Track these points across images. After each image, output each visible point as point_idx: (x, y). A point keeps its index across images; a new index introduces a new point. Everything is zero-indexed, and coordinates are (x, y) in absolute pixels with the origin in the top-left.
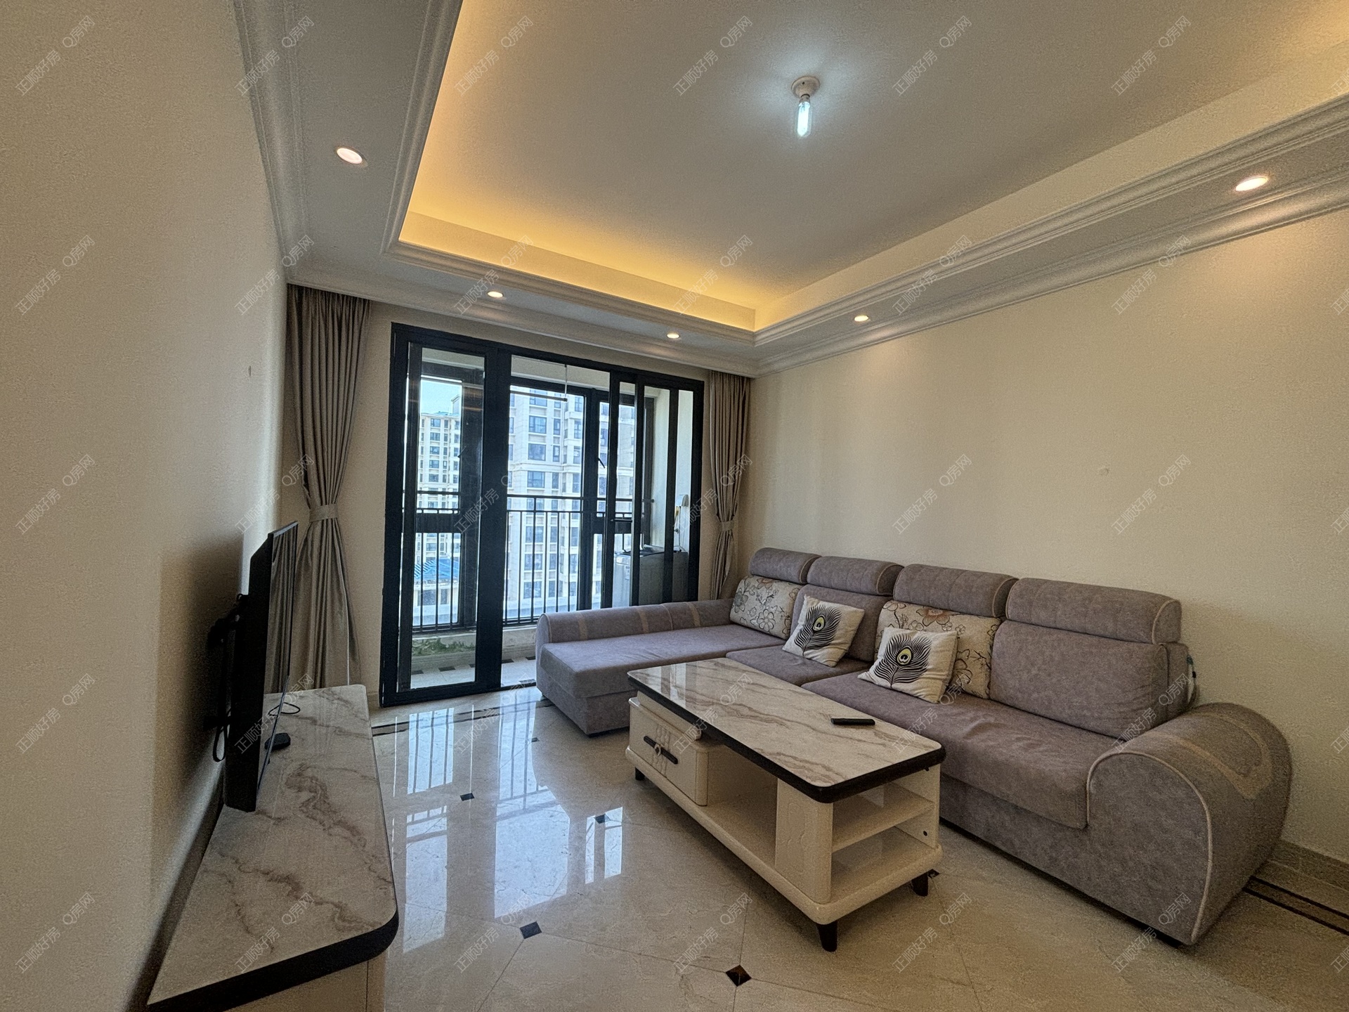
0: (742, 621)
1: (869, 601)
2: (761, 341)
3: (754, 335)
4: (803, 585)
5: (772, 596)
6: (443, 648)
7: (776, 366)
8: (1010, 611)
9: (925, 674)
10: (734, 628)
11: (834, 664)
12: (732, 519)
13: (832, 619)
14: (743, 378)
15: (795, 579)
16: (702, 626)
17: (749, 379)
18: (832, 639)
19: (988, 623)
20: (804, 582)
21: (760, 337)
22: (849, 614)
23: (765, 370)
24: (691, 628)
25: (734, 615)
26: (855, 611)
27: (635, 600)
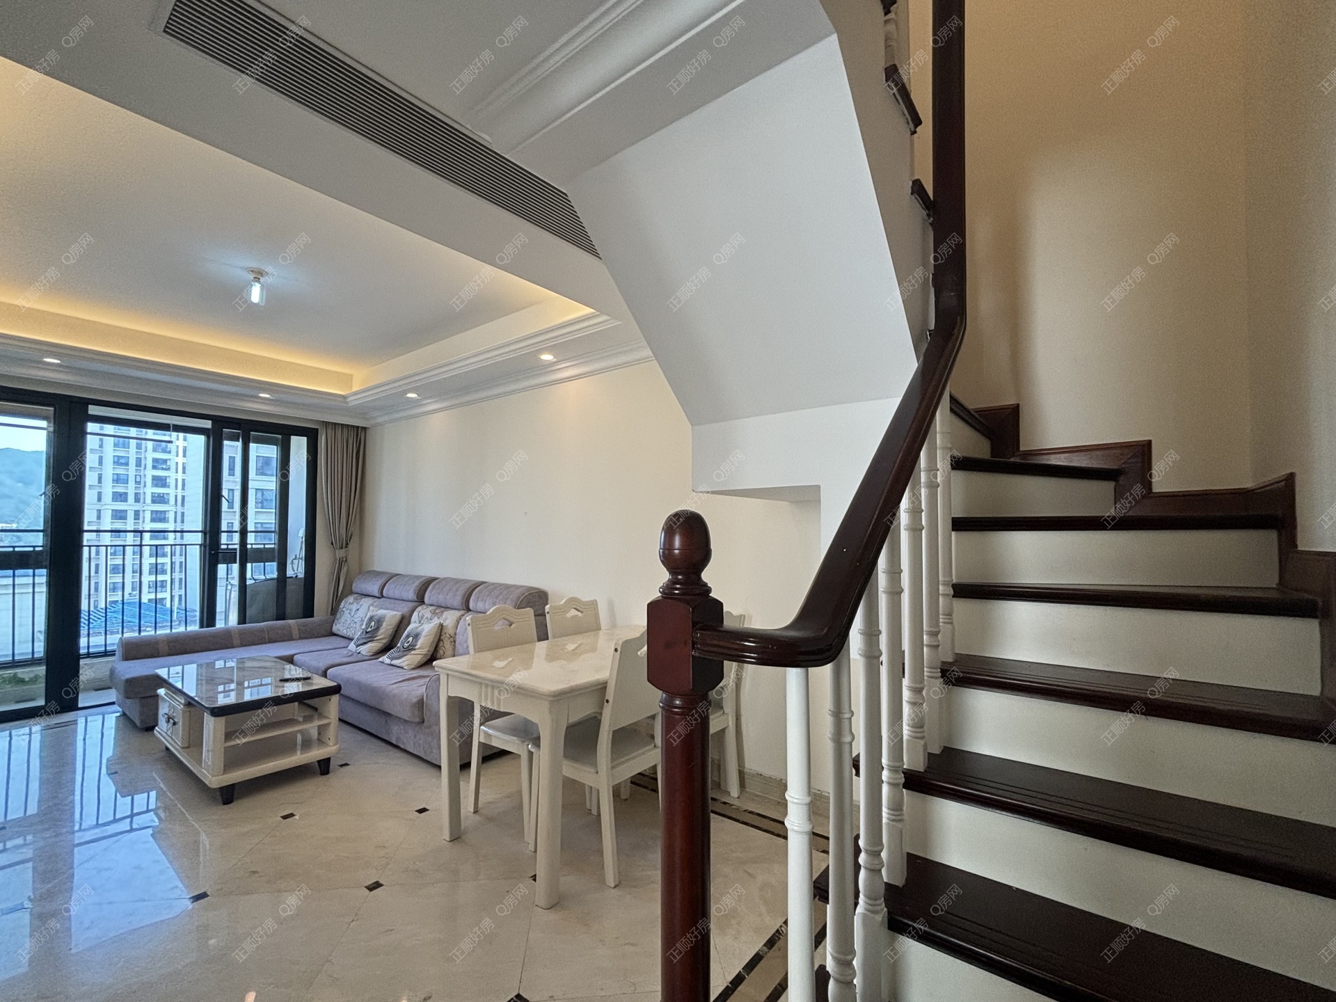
0: (338, 633)
1: (411, 605)
2: (353, 402)
3: (344, 397)
4: (379, 598)
5: (358, 610)
6: (22, 681)
7: (380, 420)
8: (471, 605)
9: (413, 652)
10: (334, 638)
11: (371, 654)
12: (346, 547)
13: (379, 622)
14: (358, 427)
15: (377, 595)
16: (301, 638)
17: (365, 429)
18: (375, 637)
19: (457, 614)
20: (383, 596)
21: (349, 399)
22: (391, 616)
23: (373, 422)
24: (289, 640)
25: (335, 629)
26: (396, 614)
27: (242, 619)
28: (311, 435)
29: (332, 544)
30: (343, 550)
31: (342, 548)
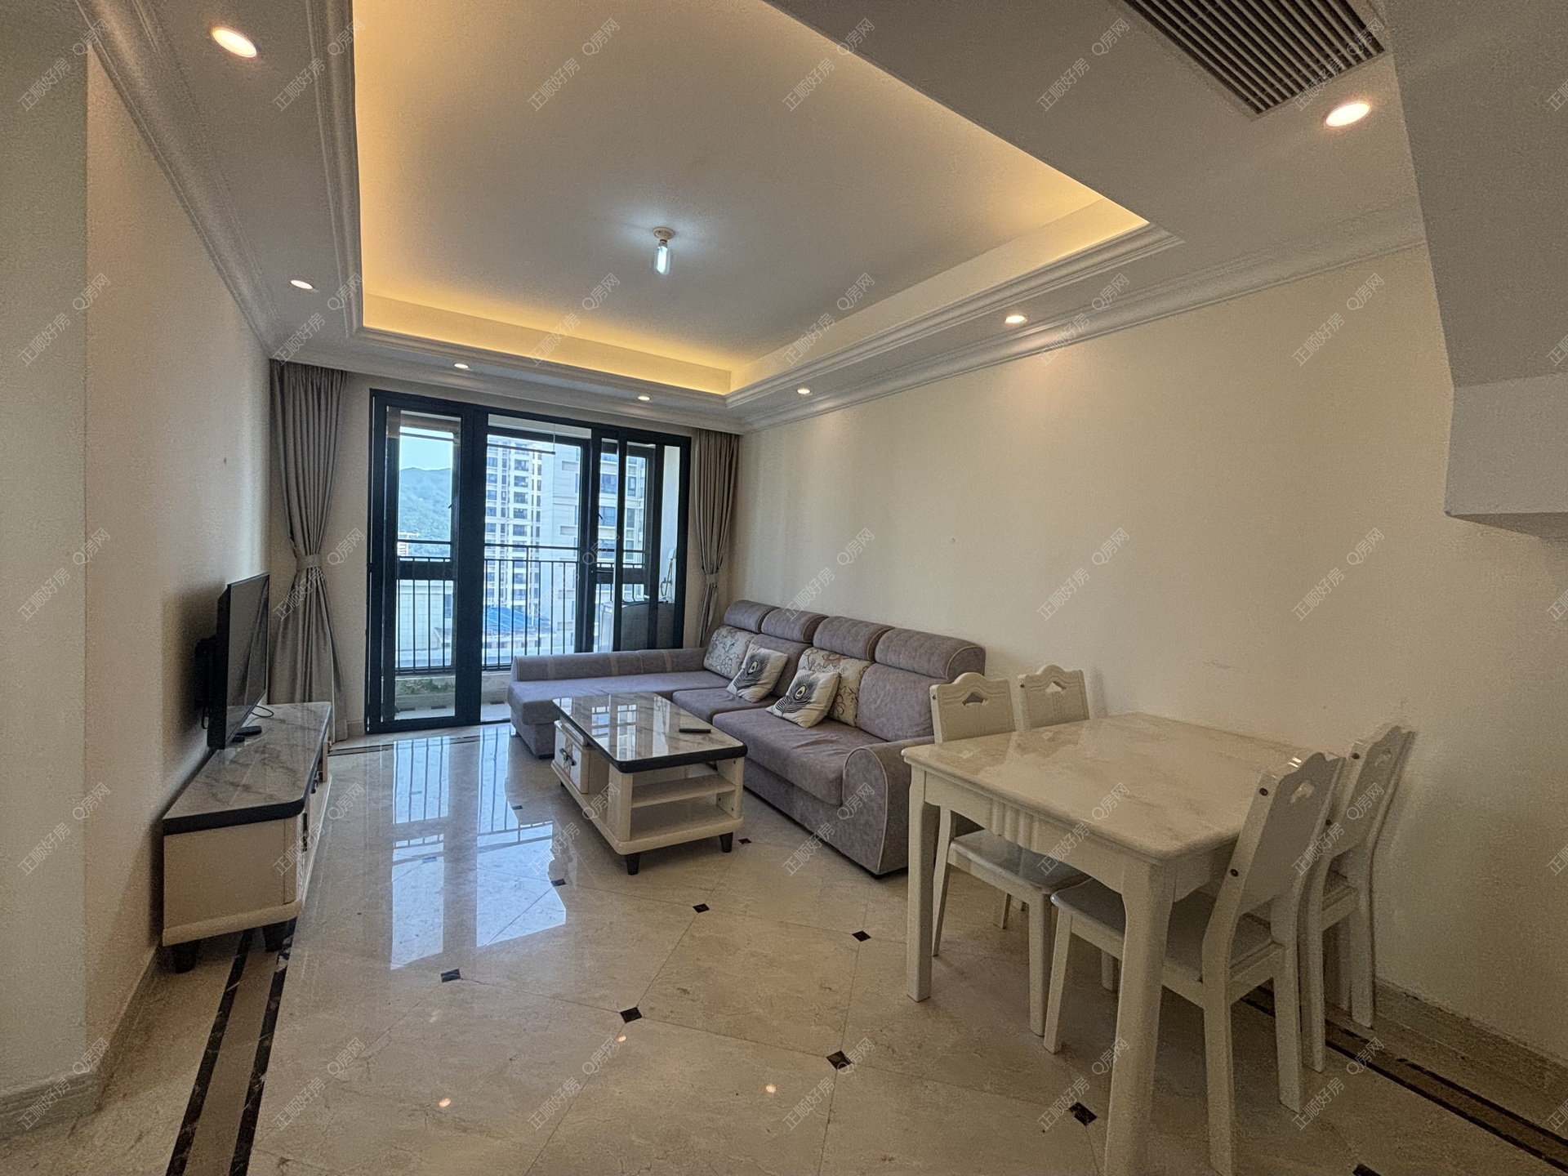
0: (711, 668)
1: (797, 646)
2: (733, 403)
3: (723, 398)
4: (757, 634)
5: (733, 645)
6: (435, 688)
7: (757, 426)
8: (877, 656)
9: (808, 706)
10: (706, 673)
11: (755, 700)
12: (716, 572)
13: (763, 662)
14: (731, 435)
15: (754, 629)
16: (674, 671)
17: (737, 436)
18: (759, 680)
19: (860, 664)
20: (761, 632)
21: (730, 400)
22: (776, 657)
23: (749, 428)
24: (662, 672)
25: (707, 663)
26: (782, 656)
27: (616, 647)
28: (685, 444)
29: (703, 568)
30: (714, 575)
31: (712, 573)
